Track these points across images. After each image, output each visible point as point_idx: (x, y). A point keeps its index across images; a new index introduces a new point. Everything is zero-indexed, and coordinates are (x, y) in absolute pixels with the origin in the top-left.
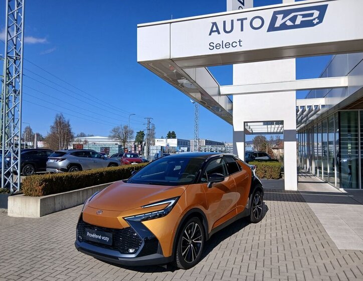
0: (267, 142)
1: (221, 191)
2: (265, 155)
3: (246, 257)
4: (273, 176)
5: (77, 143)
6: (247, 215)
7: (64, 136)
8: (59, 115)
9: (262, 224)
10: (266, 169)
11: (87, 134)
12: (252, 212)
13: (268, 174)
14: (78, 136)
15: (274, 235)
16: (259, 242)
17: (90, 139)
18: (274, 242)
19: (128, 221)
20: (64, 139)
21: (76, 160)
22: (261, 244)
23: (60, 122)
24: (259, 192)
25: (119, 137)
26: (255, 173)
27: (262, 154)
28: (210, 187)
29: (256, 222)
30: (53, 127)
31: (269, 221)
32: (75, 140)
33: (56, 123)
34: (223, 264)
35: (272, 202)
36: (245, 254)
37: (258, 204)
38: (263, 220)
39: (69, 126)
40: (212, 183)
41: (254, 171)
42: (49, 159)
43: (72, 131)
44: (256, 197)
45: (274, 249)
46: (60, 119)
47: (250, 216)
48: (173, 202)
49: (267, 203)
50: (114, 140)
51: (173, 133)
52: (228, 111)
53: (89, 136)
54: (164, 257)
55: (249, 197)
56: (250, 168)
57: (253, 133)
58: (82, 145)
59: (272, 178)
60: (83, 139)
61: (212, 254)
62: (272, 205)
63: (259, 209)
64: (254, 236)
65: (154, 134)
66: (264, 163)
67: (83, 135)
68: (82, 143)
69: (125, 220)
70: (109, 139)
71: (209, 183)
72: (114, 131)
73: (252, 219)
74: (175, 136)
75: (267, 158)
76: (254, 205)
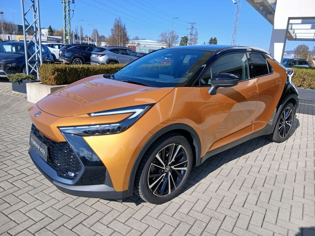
0: (310, 52)
1: (232, 101)
2: (306, 63)
3: (252, 199)
4: (312, 86)
5: (132, 45)
6: (269, 133)
7: (121, 38)
8: (118, 20)
9: (287, 144)
10: (306, 77)
11: (140, 38)
12: (276, 130)
13: (306, 83)
14: (133, 39)
15: (301, 164)
16: (277, 173)
17: (142, 42)
18: (300, 178)
19: (64, 133)
20: (121, 40)
21: (114, 56)
22: (281, 179)
23: (118, 26)
24: (291, 104)
25: (166, 41)
26: (292, 80)
27: (302, 62)
28: (213, 93)
29: (279, 142)
30: (112, 30)
31: (298, 141)
32: (130, 42)
33: (115, 26)
34: (213, 205)
35: (306, 115)
36: (252, 191)
37: (286, 120)
38: (290, 140)
39: (125, 29)
40: (216, 88)
41: (290, 77)
42: (92, 53)
43: (127, 35)
44: (287, 111)
45: (299, 191)
46: (118, 22)
47: (272, 134)
48: (139, 111)
49: (299, 116)
50: (161, 44)
51: (215, 39)
52: (270, 4)
53: (142, 40)
54: (115, 192)
55: (278, 108)
56: (286, 71)
57: (296, 39)
58: (135, 47)
59: (311, 88)
60: (136, 42)
61: (204, 182)
62: (305, 120)
63: (287, 125)
64: (272, 162)
65: (197, 39)
66: (304, 70)
67: (137, 39)
68: (135, 45)
69: (61, 131)
70: (157, 43)
71: (212, 88)
72: (162, 36)
73: (274, 138)
74: (217, 42)
75: (307, 66)
76: (282, 120)
